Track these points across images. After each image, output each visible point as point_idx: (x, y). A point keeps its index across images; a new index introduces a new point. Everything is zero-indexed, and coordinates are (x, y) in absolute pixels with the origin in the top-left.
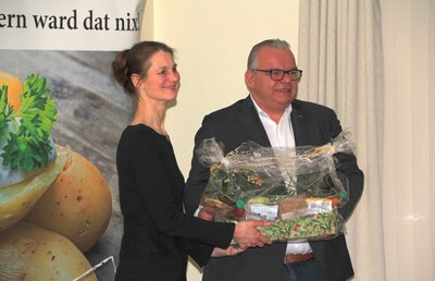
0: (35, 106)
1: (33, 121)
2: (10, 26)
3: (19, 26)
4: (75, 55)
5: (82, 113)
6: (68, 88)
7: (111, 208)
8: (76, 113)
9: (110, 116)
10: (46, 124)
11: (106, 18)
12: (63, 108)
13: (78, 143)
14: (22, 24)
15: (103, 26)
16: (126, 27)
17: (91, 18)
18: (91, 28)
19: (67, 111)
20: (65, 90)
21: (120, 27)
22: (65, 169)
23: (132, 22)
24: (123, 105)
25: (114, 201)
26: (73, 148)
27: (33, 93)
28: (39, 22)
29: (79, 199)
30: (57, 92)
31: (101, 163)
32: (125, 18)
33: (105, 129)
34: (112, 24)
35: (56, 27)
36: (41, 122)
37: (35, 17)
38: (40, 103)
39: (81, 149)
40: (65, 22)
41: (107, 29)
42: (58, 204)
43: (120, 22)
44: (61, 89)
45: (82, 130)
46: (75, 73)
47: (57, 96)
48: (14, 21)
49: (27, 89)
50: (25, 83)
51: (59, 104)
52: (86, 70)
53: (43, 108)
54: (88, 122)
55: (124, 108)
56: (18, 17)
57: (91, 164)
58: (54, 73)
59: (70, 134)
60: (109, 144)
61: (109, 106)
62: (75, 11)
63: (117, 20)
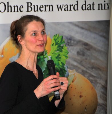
0: (58, 50)
1: (57, 58)
2: (45, 11)
3: (50, 11)
4: (77, 24)
5: (81, 53)
6: (74, 40)
7: (97, 101)
8: (78, 53)
9: (95, 54)
10: (63, 59)
11: (93, 4)
12: (71, 51)
13: (79, 68)
14: (51, 10)
15: (92, 8)
16: (103, 8)
17: (85, 4)
18: (85, 9)
19: (73, 52)
20: (72, 42)
21: (100, 8)
22: (73, 81)
23: (106, 5)
24: (102, 48)
25: (98, 98)
26: (77, 71)
27: (56, 44)
28: (59, 8)
29: (81, 96)
30: (68, 43)
31: (91, 78)
32: (103, 3)
33: (93, 61)
34: (96, 7)
35: (67, 10)
36: (60, 58)
37: (58, 6)
38: (60, 49)
39: (81, 71)
40: (72, 7)
41: (93, 9)
42: (70, 99)
43: (100, 6)
44: (70, 41)
45: (81, 61)
46: (77, 33)
47: (68, 45)
48: (47, 8)
49: (54, 42)
50: (53, 39)
51: (70, 49)
52: (83, 31)
53: (62, 51)
54: (84, 58)
55: (103, 50)
56: (50, 6)
57: (86, 79)
58: (67, 33)
59: (75, 64)
60: (95, 68)
61: (95, 49)
62: (77, 2)
63: (99, 5)
